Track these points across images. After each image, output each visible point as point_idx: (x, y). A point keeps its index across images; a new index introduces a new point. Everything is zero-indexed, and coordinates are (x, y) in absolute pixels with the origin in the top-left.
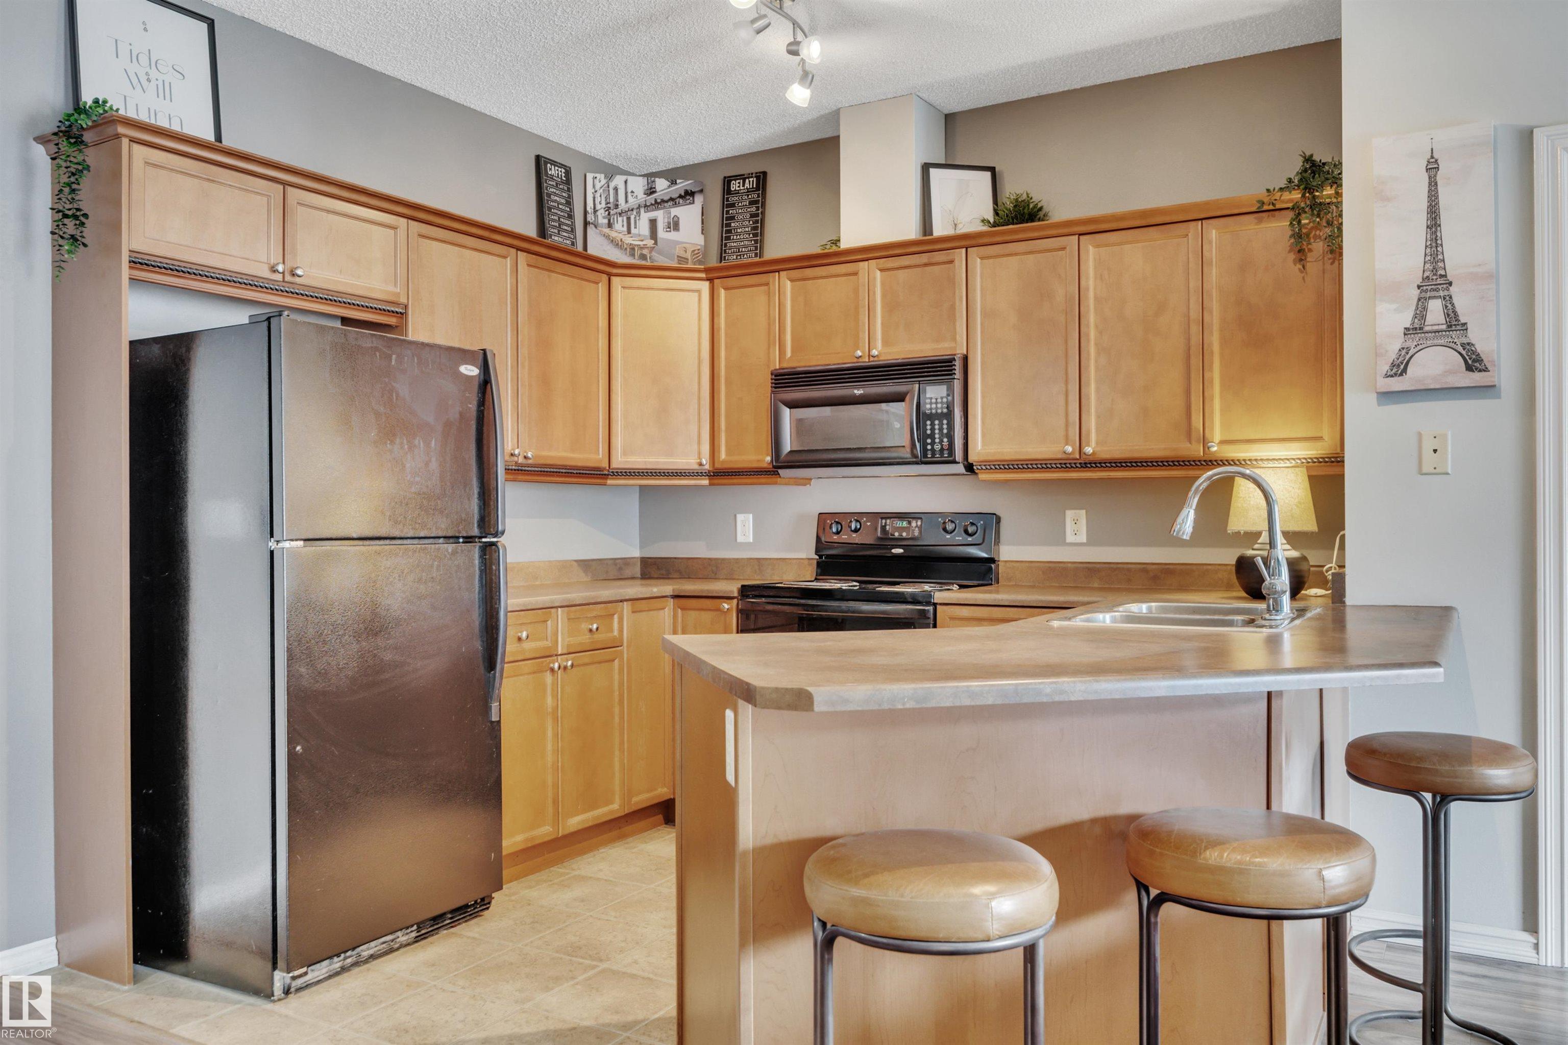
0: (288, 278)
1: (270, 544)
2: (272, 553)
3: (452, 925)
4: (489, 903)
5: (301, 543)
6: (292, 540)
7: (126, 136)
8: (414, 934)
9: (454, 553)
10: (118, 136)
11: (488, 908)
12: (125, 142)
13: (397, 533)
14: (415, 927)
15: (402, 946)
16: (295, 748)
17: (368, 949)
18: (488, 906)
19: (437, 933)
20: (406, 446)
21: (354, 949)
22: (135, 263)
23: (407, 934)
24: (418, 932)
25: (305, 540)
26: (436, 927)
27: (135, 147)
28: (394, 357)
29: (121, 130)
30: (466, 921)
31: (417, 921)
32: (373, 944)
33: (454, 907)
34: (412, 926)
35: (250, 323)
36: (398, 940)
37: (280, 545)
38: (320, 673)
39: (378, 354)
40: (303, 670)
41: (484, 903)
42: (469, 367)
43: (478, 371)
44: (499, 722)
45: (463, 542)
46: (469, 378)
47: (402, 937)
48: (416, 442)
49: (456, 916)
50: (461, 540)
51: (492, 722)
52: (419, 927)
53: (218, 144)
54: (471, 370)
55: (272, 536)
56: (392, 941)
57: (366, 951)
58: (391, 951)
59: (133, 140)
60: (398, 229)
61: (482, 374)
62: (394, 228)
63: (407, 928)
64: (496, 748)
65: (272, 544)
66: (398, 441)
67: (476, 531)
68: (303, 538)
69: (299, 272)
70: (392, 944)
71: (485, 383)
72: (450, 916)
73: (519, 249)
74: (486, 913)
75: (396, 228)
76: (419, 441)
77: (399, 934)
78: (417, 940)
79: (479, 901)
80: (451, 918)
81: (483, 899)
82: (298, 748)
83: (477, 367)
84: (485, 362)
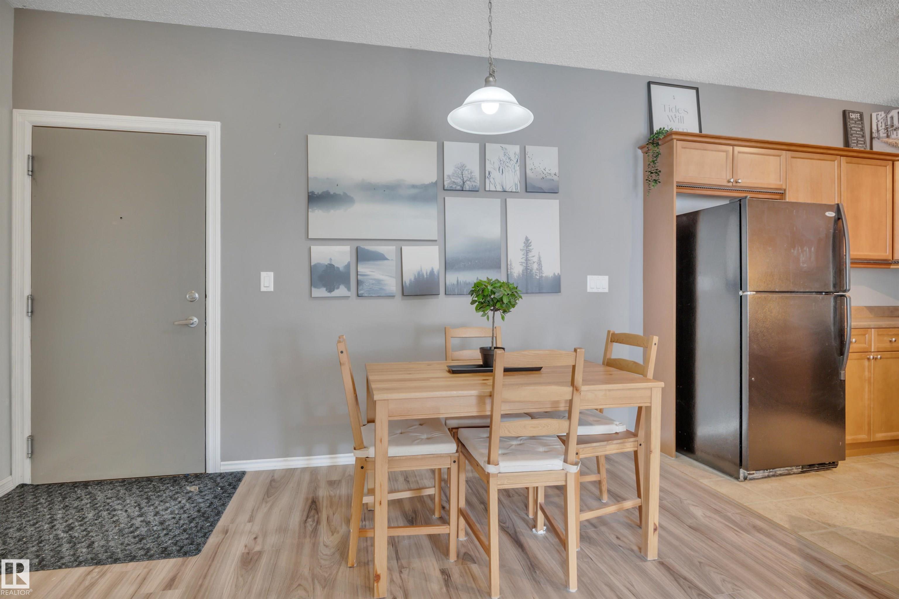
0: (734, 184)
1: (740, 293)
2: (741, 297)
3: (817, 471)
4: (837, 465)
5: (755, 293)
6: (751, 291)
7: (675, 139)
8: (800, 470)
9: (823, 299)
10: (672, 139)
11: (836, 467)
12: (675, 141)
13: (796, 290)
14: (801, 467)
15: (794, 474)
16: (752, 379)
17: (780, 471)
18: (836, 466)
19: (810, 472)
20: (800, 251)
21: (773, 469)
22: (679, 186)
23: (797, 469)
24: (802, 469)
25: (756, 292)
26: (810, 469)
27: (678, 142)
28: (795, 211)
29: (674, 137)
30: (824, 470)
31: (802, 465)
32: (782, 469)
33: (820, 462)
34: (799, 466)
35: (730, 203)
36: (793, 470)
37: (746, 293)
38: (762, 348)
39: (787, 210)
40: (755, 346)
41: (834, 464)
42: (830, 213)
43: (835, 214)
44: (844, 381)
45: (825, 295)
46: (830, 218)
47: (795, 470)
48: (805, 249)
49: (820, 467)
50: (824, 294)
51: (841, 380)
52: (802, 467)
53: (701, 134)
54: (831, 214)
55: (741, 289)
56: (790, 470)
57: (779, 471)
58: (789, 474)
59: (678, 140)
60: (782, 156)
61: (837, 215)
62: (780, 156)
63: (797, 466)
64: (843, 393)
65: (741, 293)
66: (796, 248)
67: (832, 289)
68: (755, 291)
69: (740, 181)
70: (790, 471)
71: (839, 218)
72: (817, 466)
73: (841, 156)
74: (834, 469)
75: (781, 156)
76: (806, 248)
77: (794, 468)
78: (802, 472)
79: (831, 463)
80: (818, 467)
81: (834, 463)
82: (753, 379)
83: (834, 212)
84: (838, 210)
